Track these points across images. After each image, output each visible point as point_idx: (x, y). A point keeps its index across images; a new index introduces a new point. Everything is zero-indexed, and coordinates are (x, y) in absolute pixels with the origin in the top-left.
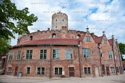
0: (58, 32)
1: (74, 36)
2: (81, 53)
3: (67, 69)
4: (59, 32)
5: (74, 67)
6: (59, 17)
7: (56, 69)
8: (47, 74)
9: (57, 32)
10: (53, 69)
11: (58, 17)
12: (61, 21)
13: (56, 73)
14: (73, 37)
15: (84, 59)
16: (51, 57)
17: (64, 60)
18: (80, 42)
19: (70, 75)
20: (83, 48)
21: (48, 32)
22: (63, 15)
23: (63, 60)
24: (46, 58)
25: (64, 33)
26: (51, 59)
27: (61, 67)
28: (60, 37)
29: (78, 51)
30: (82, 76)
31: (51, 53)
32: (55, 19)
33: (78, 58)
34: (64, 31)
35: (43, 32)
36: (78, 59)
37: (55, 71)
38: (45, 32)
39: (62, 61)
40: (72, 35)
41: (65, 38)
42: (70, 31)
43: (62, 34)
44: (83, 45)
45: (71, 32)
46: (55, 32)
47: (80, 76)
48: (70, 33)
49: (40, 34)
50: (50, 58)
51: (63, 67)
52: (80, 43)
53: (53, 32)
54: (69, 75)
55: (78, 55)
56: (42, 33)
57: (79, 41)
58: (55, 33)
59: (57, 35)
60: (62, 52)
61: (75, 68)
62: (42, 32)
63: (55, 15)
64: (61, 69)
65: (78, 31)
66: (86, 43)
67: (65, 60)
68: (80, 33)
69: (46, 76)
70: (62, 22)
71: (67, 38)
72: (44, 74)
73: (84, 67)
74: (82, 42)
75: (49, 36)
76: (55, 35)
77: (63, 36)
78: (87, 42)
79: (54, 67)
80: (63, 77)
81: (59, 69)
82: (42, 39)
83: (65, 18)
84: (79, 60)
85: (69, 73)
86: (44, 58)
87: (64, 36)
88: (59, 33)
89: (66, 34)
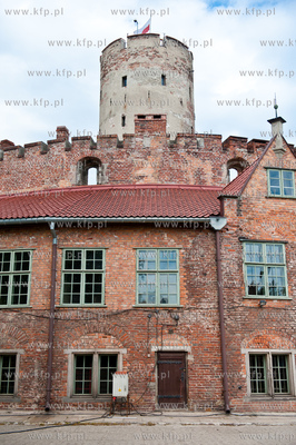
0: (113, 150)
1: (208, 167)
2: (228, 265)
3: (146, 360)
4: (120, 145)
5: (188, 349)
6: (140, 59)
7: (83, 360)
8: (27, 389)
9: (110, 151)
10: (64, 363)
11: (132, 60)
12: (153, 82)
13: (82, 387)
14: (199, 173)
15: (249, 304)
16: (52, 295)
17: (127, 311)
18: (227, 203)
19: (160, 400)
20: (243, 240)
21: (57, 150)
22: (161, 50)
23: (125, 306)
24: (24, 300)
25: (147, 153)
26: (53, 303)
27: (108, 350)
28: (128, 174)
29: (209, 259)
30: (233, 402)
31: (54, 271)
32: (116, 76)
33: (213, 295)
34: (147, 142)
35: (30, 152)
36: (208, 304)
37: (78, 375)
38: (38, 150)
39: (117, 314)
40: (196, 163)
41: (152, 180)
42: (182, 142)
43: (134, 157)
44: (245, 218)
45: (187, 145)
46: (93, 147)
47: (219, 402)
48: (182, 152)
49: (15, 163)
50: (46, 301)
51: (124, 351)
52: (227, 211)
53: (87, 152)
54: (154, 399)
55: (210, 280)
56: (21, 156)
57: (221, 198)
58: (97, 153)
59: (106, 165)
60: (116, 265)
61: (190, 358)
62: (22, 152)
63: (115, 50)
64: (110, 361)
65: (232, 138)
66: (262, 206)
67: (136, 308)
68: (242, 152)
69: (23, 403)
70: (159, 88)
71: (165, 181)
72: (12, 391)
73: (245, 351)
74: (239, 205)
75: (63, 173)
76: (96, 166)
77: (140, 172)
78: (272, 204)
79: (69, 352)
80: (120, 406)
81: (96, 360)
82: (26, 190)
83: (171, 63)
84: (219, 309)
85: (154, 385)
86: (15, 301)
87: (147, 173)
88: (121, 154)
89: (159, 158)
